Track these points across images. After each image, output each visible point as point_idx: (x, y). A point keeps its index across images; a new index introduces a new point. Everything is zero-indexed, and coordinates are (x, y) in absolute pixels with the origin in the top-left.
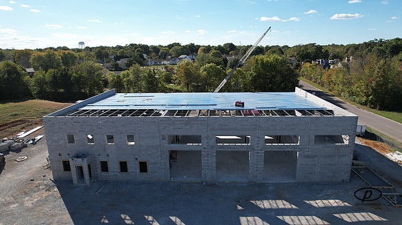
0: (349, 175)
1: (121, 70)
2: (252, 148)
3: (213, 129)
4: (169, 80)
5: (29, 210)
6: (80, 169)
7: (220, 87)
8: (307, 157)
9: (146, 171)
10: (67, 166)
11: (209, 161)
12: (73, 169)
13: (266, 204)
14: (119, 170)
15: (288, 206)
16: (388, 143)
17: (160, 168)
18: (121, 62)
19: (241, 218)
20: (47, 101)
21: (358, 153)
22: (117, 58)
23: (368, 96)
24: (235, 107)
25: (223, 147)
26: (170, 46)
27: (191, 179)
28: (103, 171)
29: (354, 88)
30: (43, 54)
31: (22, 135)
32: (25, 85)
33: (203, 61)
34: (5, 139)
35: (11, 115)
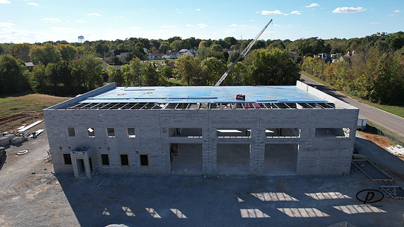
0: (349, 168)
1: (121, 64)
2: (252, 141)
3: (214, 122)
4: (169, 74)
5: (31, 202)
6: (81, 162)
7: (221, 80)
8: (308, 150)
9: (147, 165)
10: (67, 159)
11: (210, 154)
12: (74, 162)
13: (266, 197)
14: (120, 163)
15: (288, 198)
16: (389, 137)
17: (160, 160)
18: (121, 57)
19: (242, 210)
20: (47, 96)
21: (358, 147)
22: (118, 52)
23: (369, 90)
24: (235, 101)
25: (223, 139)
26: (171, 40)
27: (191, 172)
28: (103, 164)
29: (356, 82)
30: (42, 48)
31: (22, 129)
32: (25, 79)
33: (203, 55)
34: (6, 132)
35: (11, 109)
